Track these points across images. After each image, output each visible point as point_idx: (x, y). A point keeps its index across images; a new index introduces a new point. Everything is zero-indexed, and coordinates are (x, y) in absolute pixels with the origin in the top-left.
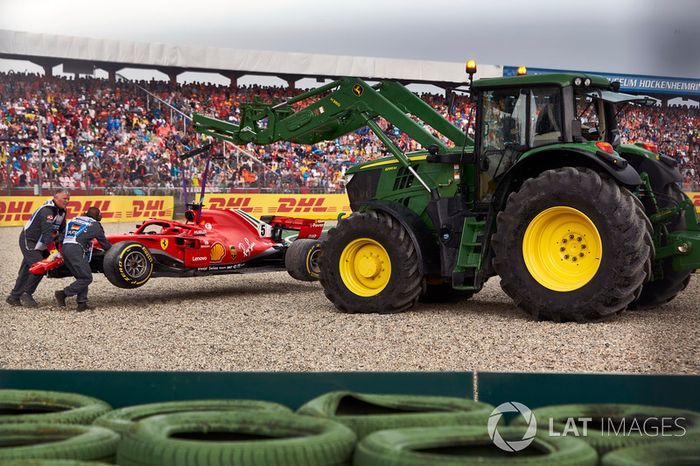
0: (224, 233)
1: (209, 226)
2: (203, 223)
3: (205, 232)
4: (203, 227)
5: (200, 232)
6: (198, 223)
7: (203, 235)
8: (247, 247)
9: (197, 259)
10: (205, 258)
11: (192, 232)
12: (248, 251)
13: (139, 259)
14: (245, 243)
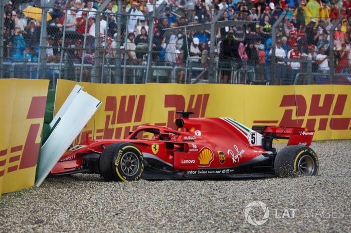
0: (214, 140)
1: (199, 133)
2: (192, 130)
3: (194, 138)
4: (193, 134)
5: (189, 138)
6: (188, 130)
7: (193, 141)
8: (236, 153)
9: (185, 162)
10: (193, 161)
11: (182, 138)
12: (237, 157)
13: (132, 159)
14: (234, 150)
